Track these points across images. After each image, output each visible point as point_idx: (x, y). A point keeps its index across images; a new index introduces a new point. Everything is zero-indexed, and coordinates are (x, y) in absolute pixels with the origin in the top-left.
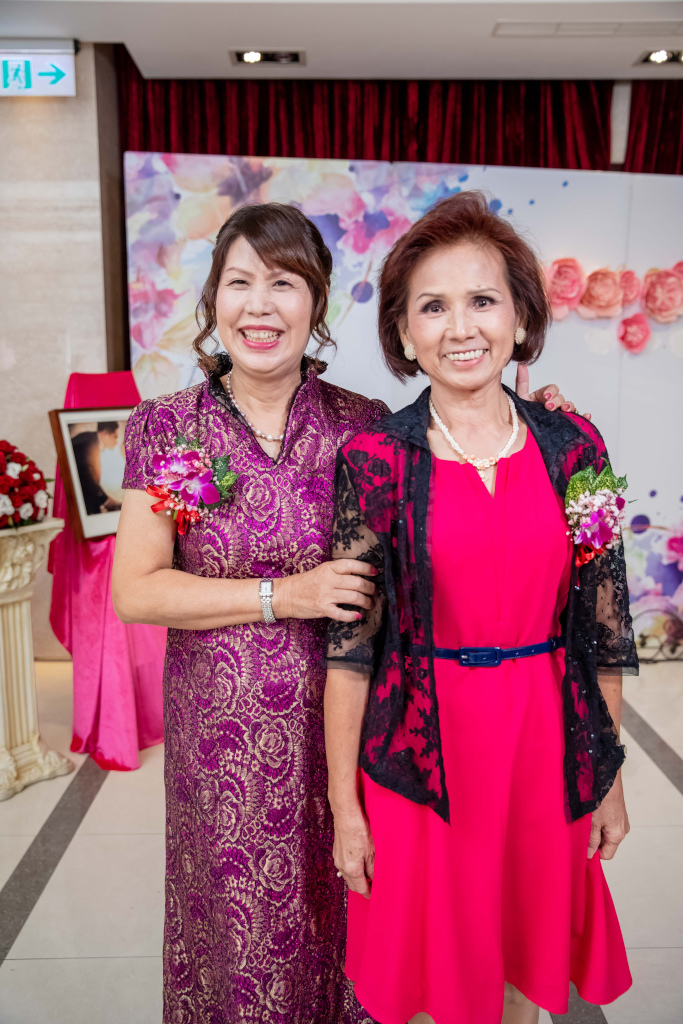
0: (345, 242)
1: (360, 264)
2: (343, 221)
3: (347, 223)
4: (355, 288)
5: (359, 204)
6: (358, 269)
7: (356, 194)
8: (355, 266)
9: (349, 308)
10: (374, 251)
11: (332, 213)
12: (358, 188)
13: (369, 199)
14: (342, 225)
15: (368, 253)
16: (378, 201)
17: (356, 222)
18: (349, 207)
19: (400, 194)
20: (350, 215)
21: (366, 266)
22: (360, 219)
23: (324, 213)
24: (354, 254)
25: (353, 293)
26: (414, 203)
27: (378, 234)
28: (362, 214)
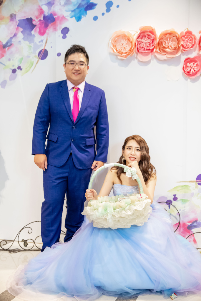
0: (35, 31)
1: (42, 41)
2: (34, 20)
3: (36, 22)
4: (40, 53)
5: (41, 11)
6: (41, 43)
7: (39, 6)
8: (40, 42)
9: (37, 63)
10: (48, 34)
11: (29, 17)
12: (40, 4)
13: (45, 8)
14: (34, 23)
15: (46, 35)
16: (50, 9)
17: (40, 20)
18: (37, 13)
19: (60, 5)
20: (37, 18)
21: (44, 41)
22: (42, 19)
23: (26, 18)
24: (40, 36)
25: (39, 55)
26: (67, 8)
27: (50, 25)
28: (43, 16)
